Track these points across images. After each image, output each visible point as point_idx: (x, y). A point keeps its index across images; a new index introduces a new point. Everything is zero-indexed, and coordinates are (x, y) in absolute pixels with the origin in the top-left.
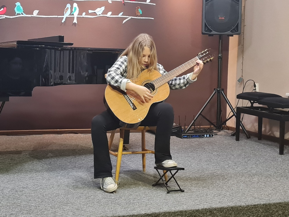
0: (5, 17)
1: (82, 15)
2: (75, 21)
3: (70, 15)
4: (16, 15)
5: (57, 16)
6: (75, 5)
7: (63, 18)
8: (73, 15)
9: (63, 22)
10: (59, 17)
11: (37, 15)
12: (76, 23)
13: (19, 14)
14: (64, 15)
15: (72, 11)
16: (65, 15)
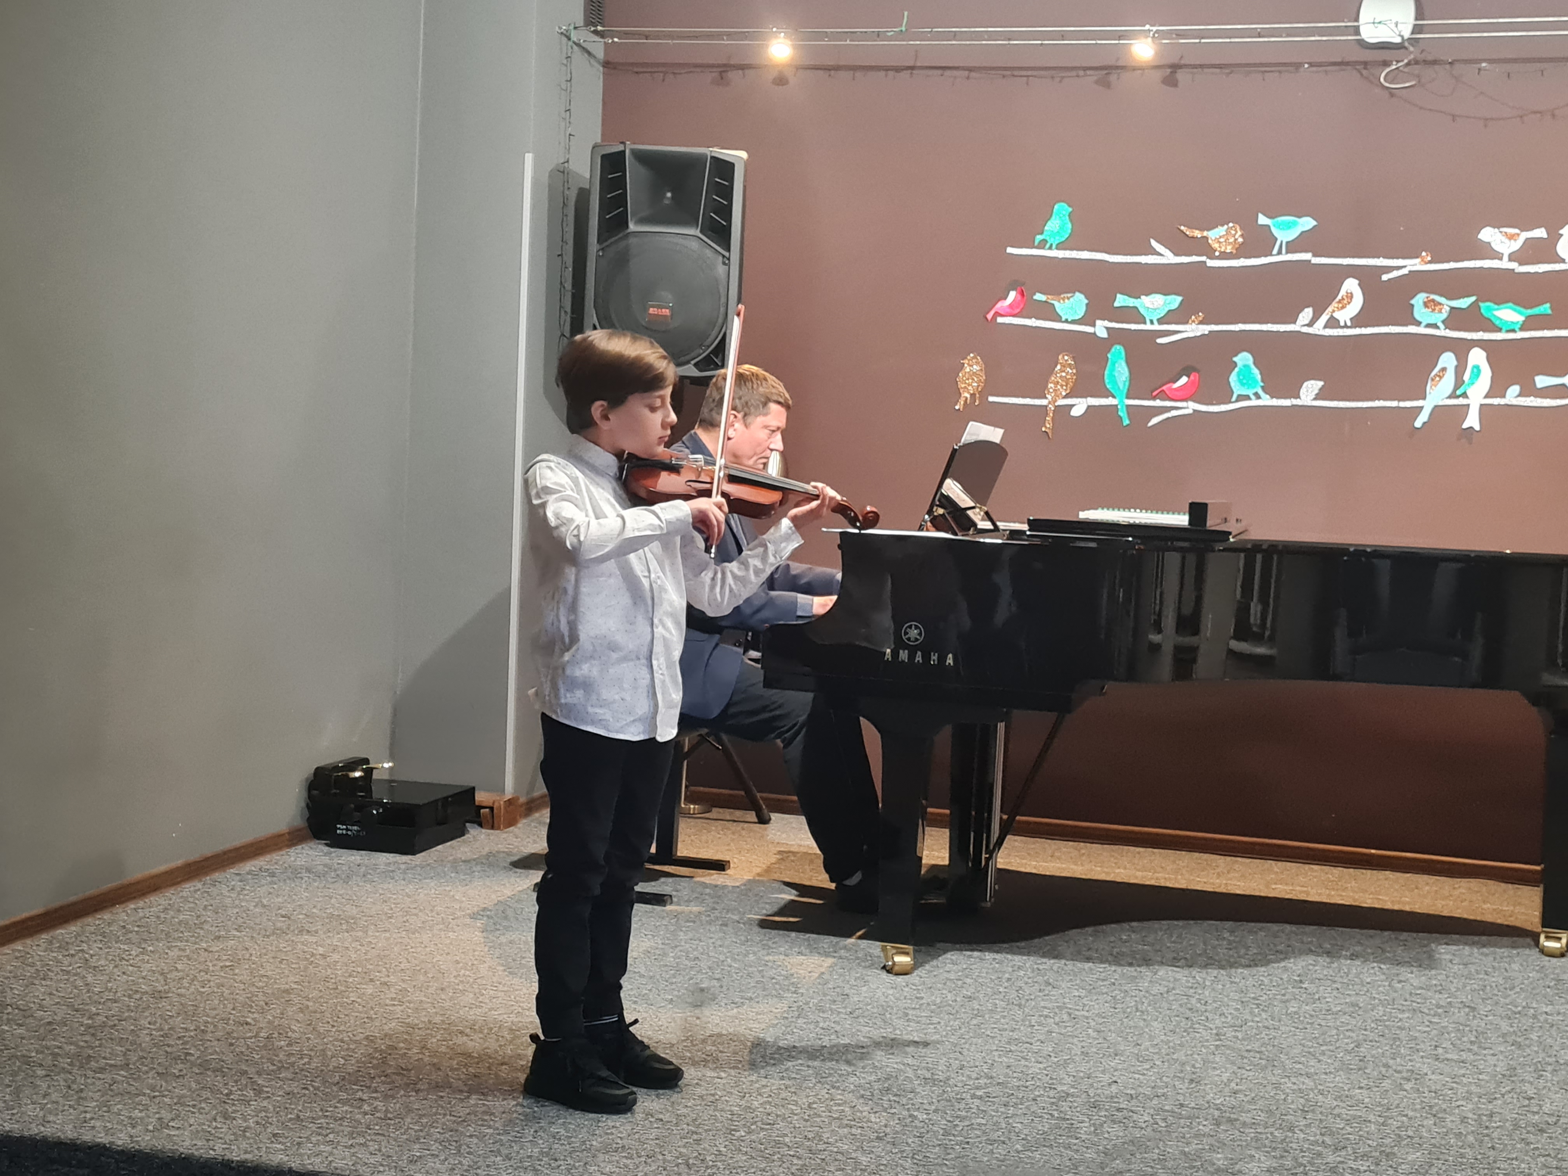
0: (1194, 411)
1: (1504, 396)
2: (1472, 421)
3: (1453, 396)
4: (1234, 399)
5: (1394, 404)
6: (1477, 356)
7: (1422, 408)
8: (1464, 395)
9: (1418, 424)
10: (1403, 404)
11: (1315, 399)
12: (1477, 427)
13: (1247, 398)
14: (1424, 398)
15: (1459, 382)
16: (1428, 396)
